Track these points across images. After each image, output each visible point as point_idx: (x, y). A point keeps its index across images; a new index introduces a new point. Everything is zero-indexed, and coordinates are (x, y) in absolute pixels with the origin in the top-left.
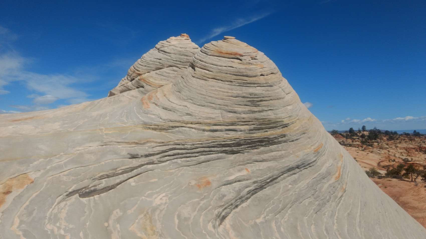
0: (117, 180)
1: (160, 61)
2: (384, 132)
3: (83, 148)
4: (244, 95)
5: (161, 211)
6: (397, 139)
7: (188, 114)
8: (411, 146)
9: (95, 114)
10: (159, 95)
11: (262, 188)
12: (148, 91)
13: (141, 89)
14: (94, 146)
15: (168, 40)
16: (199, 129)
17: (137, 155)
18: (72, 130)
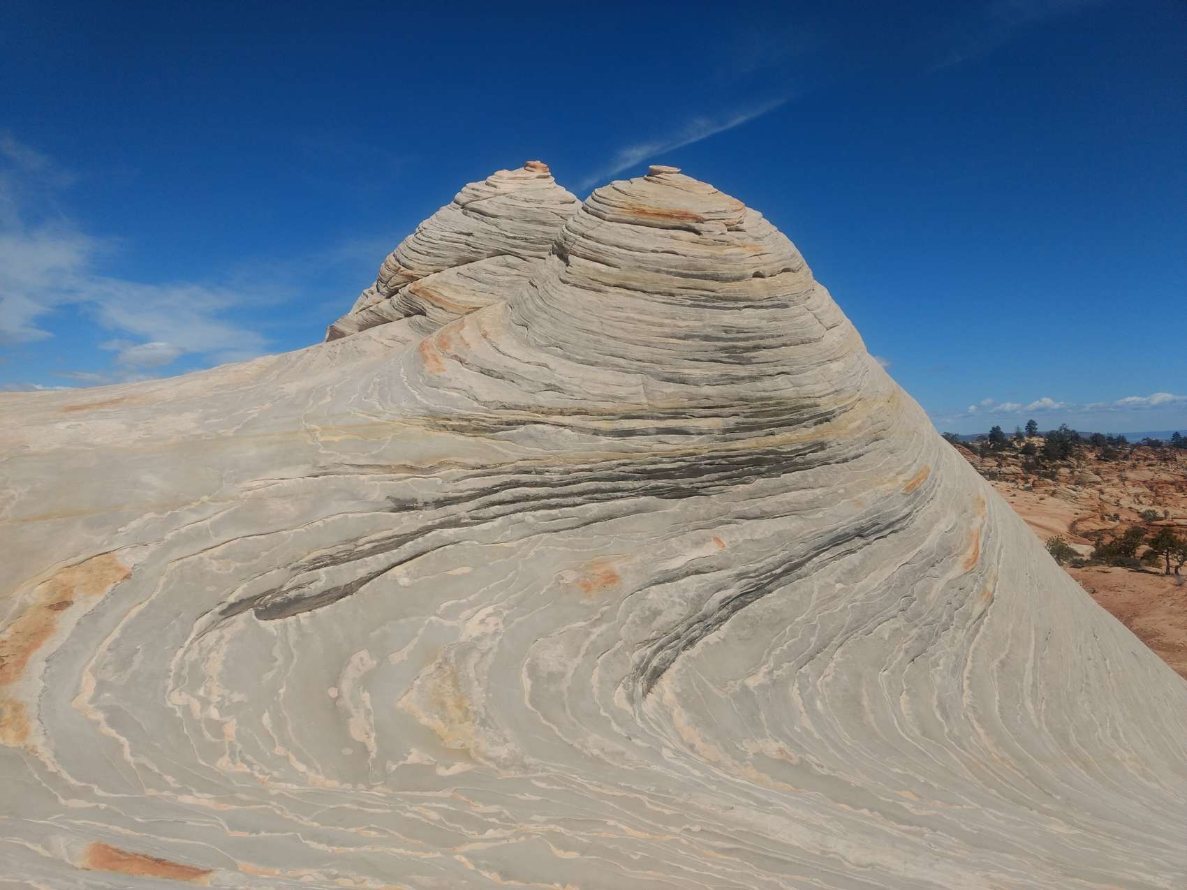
0: (361, 569)
1: (470, 239)
2: (1087, 437)
3: (262, 483)
4: (709, 331)
5: (483, 655)
6: (1126, 458)
7: (551, 387)
8: (1165, 477)
9: (291, 388)
10: (469, 333)
11: (759, 590)
12: (436, 325)
13: (417, 318)
14: (293, 477)
15: (490, 179)
16: (582, 430)
17: (415, 500)
18: (230, 433)
